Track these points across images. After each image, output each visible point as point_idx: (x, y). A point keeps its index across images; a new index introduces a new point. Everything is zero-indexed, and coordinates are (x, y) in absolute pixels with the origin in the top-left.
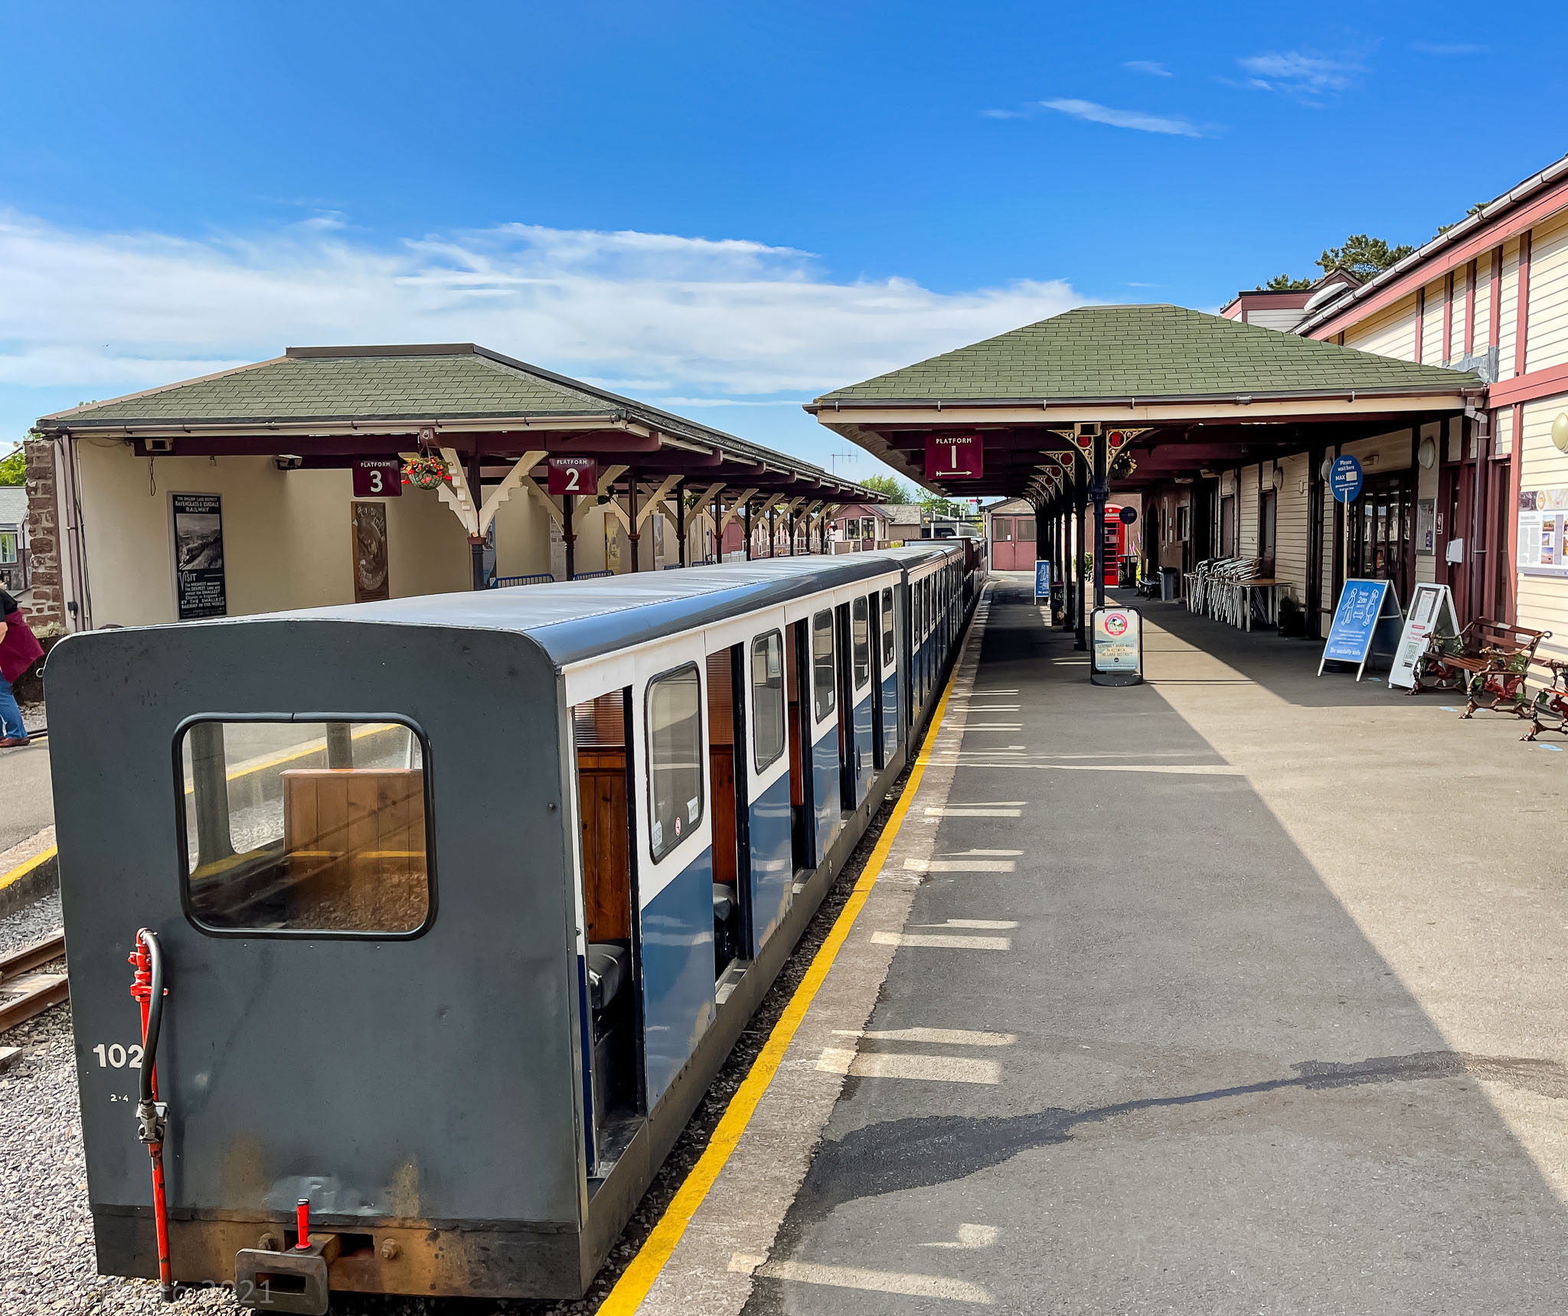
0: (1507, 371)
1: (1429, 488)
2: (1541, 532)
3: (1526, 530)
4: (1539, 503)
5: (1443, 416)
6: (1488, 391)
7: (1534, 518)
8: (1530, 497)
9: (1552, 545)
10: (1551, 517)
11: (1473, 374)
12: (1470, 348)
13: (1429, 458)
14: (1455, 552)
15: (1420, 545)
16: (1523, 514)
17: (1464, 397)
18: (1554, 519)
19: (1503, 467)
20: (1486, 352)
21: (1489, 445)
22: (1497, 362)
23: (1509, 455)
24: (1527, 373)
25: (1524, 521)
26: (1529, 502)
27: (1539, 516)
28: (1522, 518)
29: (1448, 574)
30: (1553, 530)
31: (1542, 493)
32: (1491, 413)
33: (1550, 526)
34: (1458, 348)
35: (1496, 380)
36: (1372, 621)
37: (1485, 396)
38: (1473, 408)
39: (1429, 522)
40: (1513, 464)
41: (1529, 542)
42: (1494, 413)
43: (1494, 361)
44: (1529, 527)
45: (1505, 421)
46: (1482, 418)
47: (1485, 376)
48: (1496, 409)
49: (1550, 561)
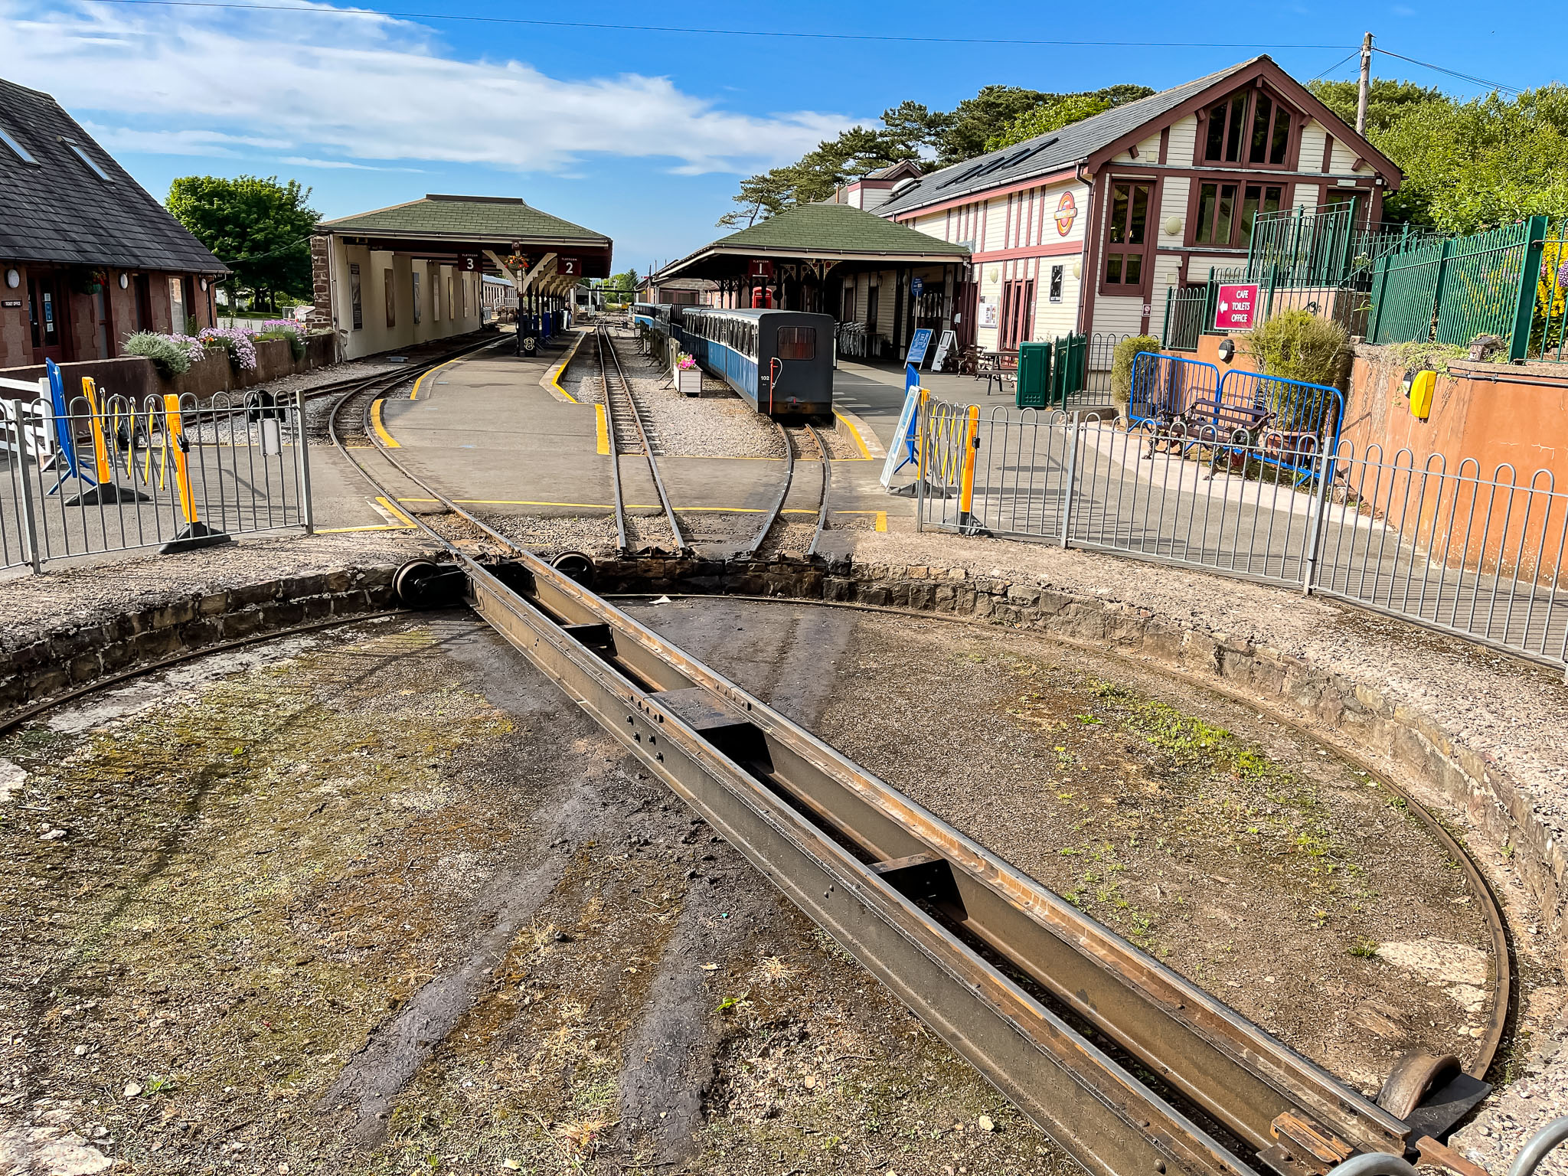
0: (978, 250)
1: (949, 292)
2: (986, 311)
3: (981, 310)
4: (985, 301)
5: (956, 264)
6: (971, 256)
7: (984, 305)
8: (983, 298)
9: (989, 316)
10: (988, 306)
11: (966, 248)
12: (966, 238)
13: (949, 279)
14: (958, 319)
15: (945, 316)
16: (981, 304)
17: (963, 257)
18: (990, 307)
19: (975, 286)
20: (971, 239)
21: (971, 277)
23: (977, 282)
24: (984, 251)
25: (981, 306)
26: (982, 300)
29: (954, 327)
30: (989, 310)
31: (986, 297)
32: (972, 265)
34: (962, 236)
35: (974, 252)
36: (926, 345)
37: (970, 258)
38: (966, 262)
39: (950, 306)
40: (978, 285)
43: (974, 246)
45: (977, 267)
46: (969, 266)
47: (970, 252)
48: (974, 263)
49: (988, 322)
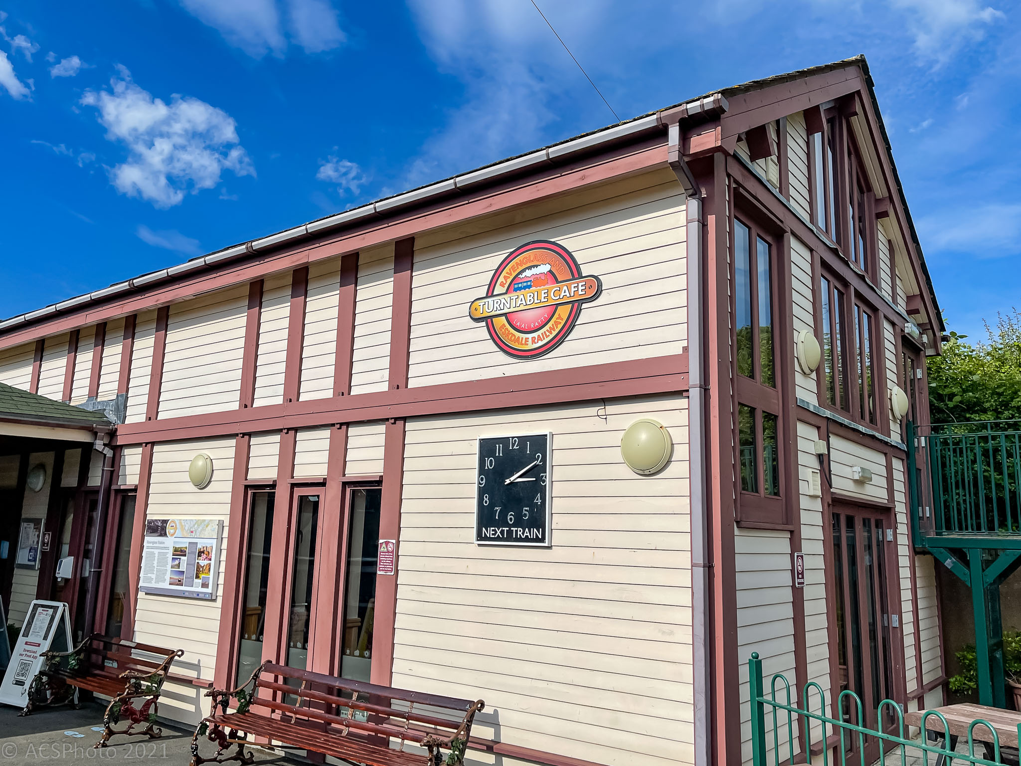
0: (136, 414)
1: (37, 508)
2: (170, 556)
3: (153, 553)
4: (169, 530)
6: (116, 429)
7: (164, 543)
8: (160, 524)
9: (183, 568)
10: (183, 543)
12: (95, 393)
13: (38, 483)
15: (21, 559)
16: (150, 539)
17: (95, 434)
18: (187, 545)
19: (128, 495)
20: (114, 397)
21: (112, 475)
22: (126, 407)
23: (136, 486)
24: (158, 419)
25: (151, 545)
26: (158, 529)
27: (169, 542)
28: (148, 542)
30: (185, 555)
31: (173, 521)
33: (181, 551)
35: (123, 422)
37: (112, 434)
38: (102, 442)
39: (34, 539)
40: (140, 495)
41: (155, 565)
42: (119, 449)
44: (156, 551)
46: (109, 453)
47: (112, 417)
48: (122, 447)
49: (180, 583)
